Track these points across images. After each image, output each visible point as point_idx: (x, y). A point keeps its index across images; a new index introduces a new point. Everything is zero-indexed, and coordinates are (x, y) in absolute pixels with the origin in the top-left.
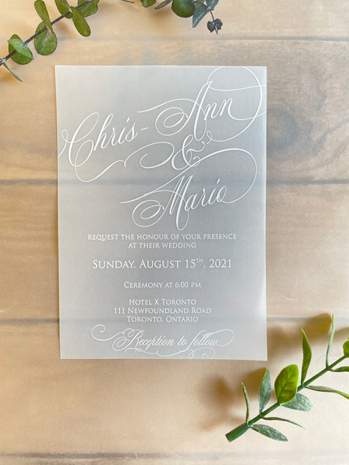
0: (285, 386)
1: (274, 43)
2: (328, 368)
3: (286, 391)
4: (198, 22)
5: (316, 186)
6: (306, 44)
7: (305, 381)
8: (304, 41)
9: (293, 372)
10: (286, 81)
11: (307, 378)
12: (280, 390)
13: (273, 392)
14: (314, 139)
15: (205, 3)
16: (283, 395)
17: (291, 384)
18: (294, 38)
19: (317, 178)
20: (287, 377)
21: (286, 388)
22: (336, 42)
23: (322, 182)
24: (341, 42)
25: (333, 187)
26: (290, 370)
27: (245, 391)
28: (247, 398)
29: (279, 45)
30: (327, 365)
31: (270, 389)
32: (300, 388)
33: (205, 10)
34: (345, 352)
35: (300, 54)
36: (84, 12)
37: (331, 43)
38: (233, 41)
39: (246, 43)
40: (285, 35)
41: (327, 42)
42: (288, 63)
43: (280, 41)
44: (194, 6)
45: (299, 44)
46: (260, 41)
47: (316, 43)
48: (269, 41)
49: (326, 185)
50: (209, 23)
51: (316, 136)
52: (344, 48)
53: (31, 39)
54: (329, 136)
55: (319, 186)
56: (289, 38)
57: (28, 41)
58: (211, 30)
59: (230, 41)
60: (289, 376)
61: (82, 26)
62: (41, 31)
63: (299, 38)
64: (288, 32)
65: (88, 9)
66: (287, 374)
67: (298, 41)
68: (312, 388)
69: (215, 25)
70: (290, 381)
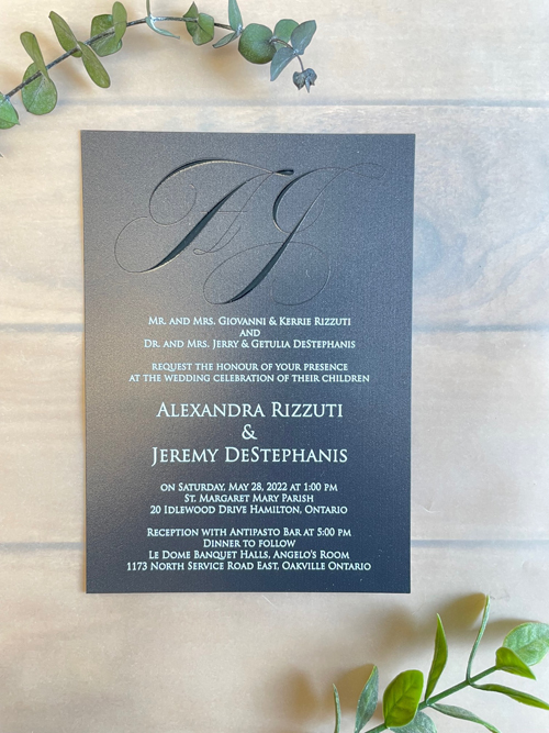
0: (398, 702)
1: (407, 111)
2: (469, 681)
3: (399, 709)
4: (279, 72)
5: (470, 335)
6: (457, 112)
7: (431, 696)
8: (453, 107)
9: (415, 683)
10: (426, 170)
11: (435, 693)
12: (391, 704)
13: (379, 705)
14: (469, 261)
15: (289, 43)
16: (394, 714)
17: (408, 699)
18: (439, 102)
19: (472, 323)
20: (404, 687)
21: (401, 705)
22: (504, 109)
23: (482, 329)
24: (512, 109)
25: (498, 337)
26: (411, 677)
27: (337, 699)
28: (339, 711)
29: (415, 113)
30: (468, 675)
31: (375, 698)
32: (423, 705)
33: (291, 53)
34: (497, 661)
35: (447, 127)
36: (100, 49)
37: (497, 109)
38: (341, 107)
39: (362, 109)
40: (424, 97)
41: (491, 109)
42: (429, 142)
43: (416, 107)
44: (273, 47)
45: (446, 111)
46: (384, 107)
47: (473, 110)
48: (399, 107)
49: (487, 333)
50: (296, 74)
51: (471, 257)
52: (518, 118)
53: (16, 90)
54: (491, 256)
55: (477, 335)
56: (430, 103)
57: (11, 94)
58: (299, 86)
59: (337, 107)
60: (408, 686)
61: (97, 72)
62: (33, 78)
63: (446, 103)
64: (428, 93)
65: (107, 43)
66: (405, 683)
67: (445, 107)
68: (441, 709)
69: (305, 79)
70: (408, 695)
